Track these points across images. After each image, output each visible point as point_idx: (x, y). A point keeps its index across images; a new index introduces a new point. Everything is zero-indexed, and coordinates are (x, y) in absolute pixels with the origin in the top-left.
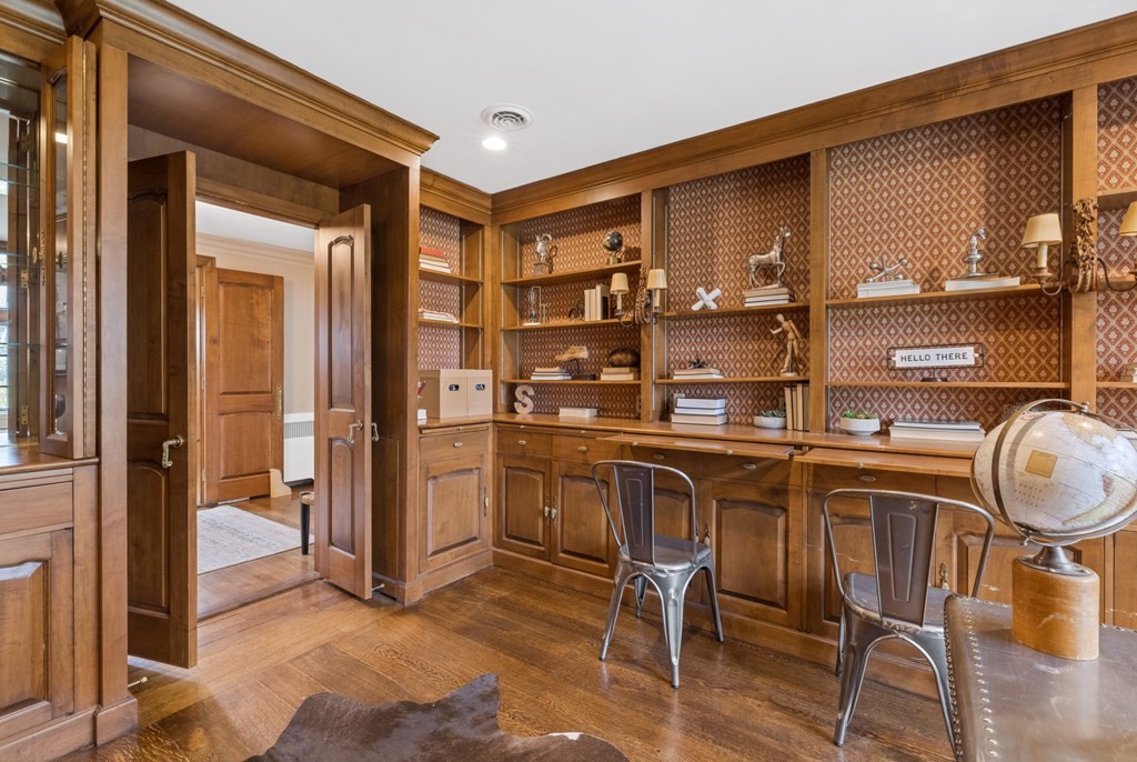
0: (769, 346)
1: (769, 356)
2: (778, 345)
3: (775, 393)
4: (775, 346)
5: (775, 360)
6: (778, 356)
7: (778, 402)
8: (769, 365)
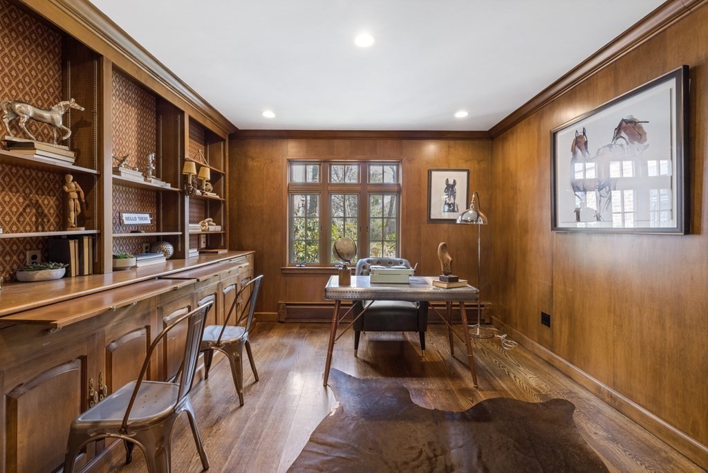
0: (14, 200)
1: (14, 209)
2: (25, 199)
3: (22, 247)
4: (21, 200)
5: (21, 214)
6: (24, 210)
7: (25, 256)
8: (14, 219)
